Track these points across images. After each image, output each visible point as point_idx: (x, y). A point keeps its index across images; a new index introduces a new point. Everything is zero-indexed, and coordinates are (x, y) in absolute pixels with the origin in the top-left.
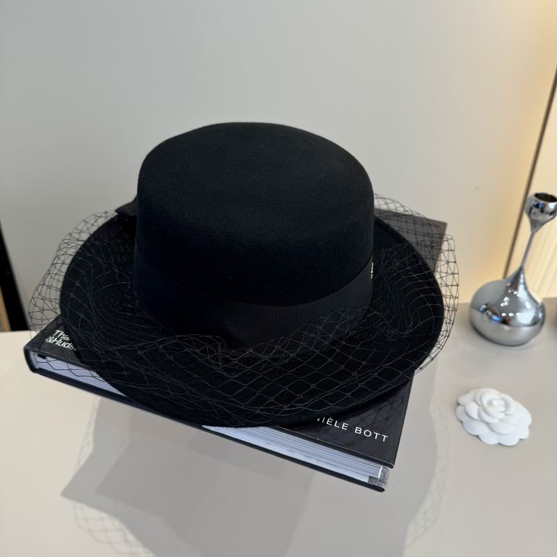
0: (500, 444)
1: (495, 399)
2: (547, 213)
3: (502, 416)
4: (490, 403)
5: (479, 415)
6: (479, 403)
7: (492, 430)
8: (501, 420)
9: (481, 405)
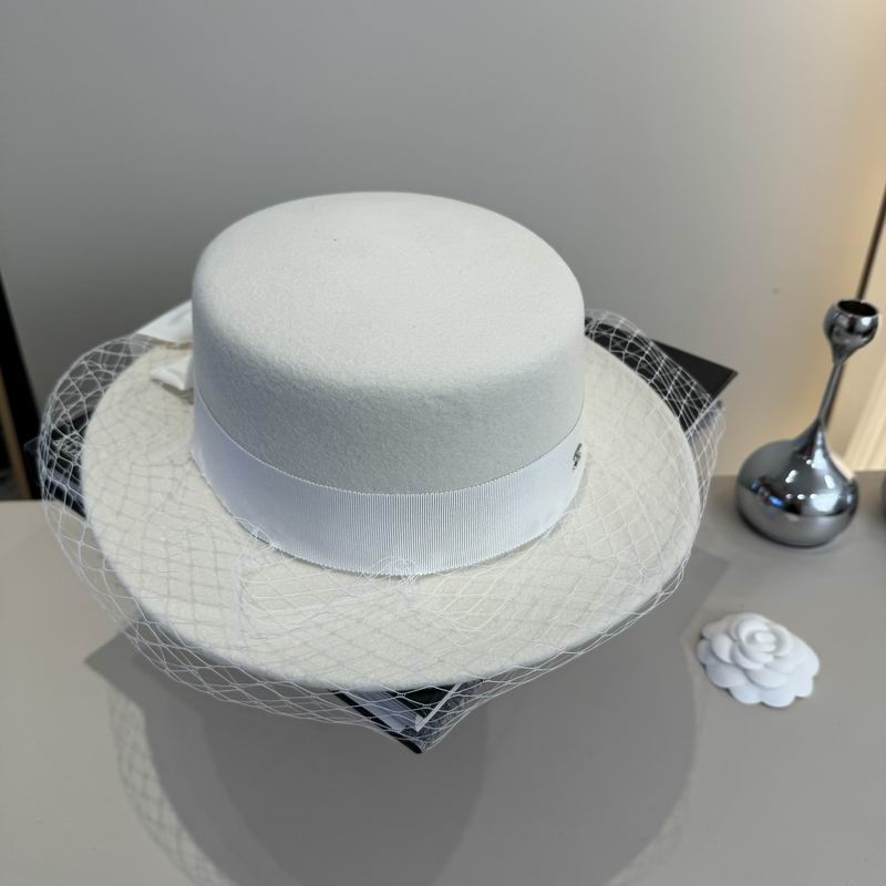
0: (762, 704)
1: (761, 631)
2: (859, 333)
3: (769, 659)
4: (752, 638)
5: (732, 656)
6: (735, 637)
7: (751, 681)
8: (766, 666)
9: (736, 641)
